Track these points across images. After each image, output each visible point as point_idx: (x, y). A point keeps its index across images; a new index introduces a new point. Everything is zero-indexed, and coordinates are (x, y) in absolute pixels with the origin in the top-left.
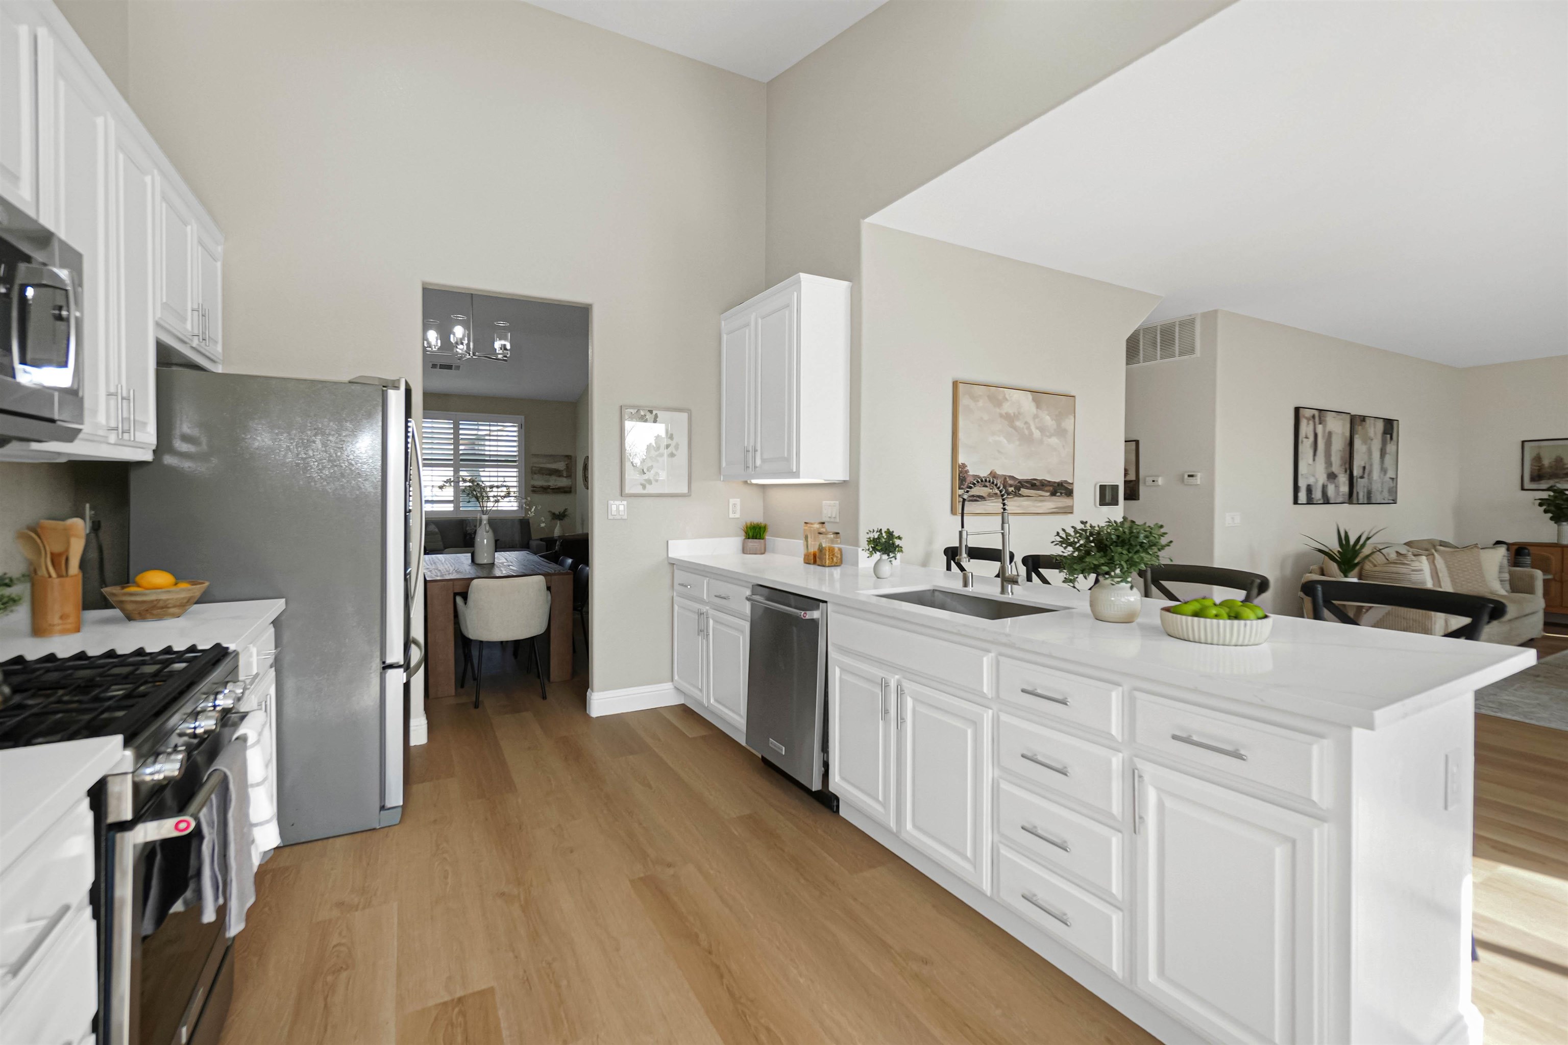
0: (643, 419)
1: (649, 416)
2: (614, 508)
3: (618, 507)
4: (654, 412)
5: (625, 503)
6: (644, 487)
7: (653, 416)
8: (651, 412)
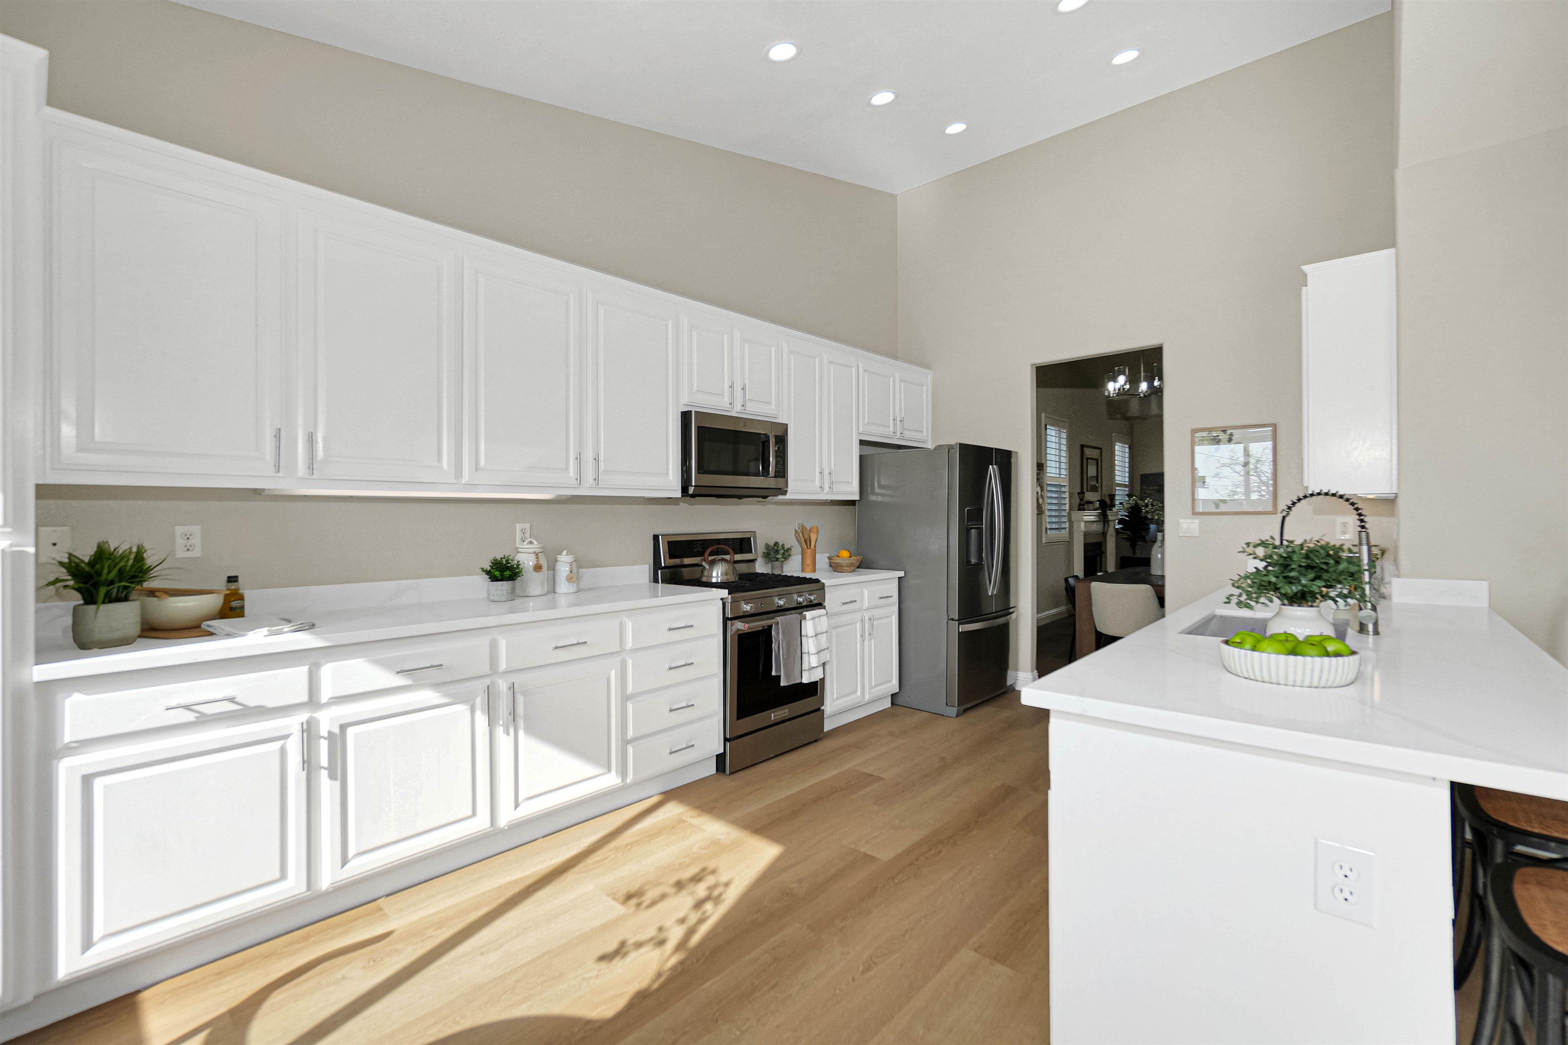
0: (1216, 441)
1: (1223, 436)
2: (1185, 526)
3: (1191, 525)
4: (1229, 432)
5: (1197, 521)
6: (1217, 507)
7: (1226, 437)
8: (1224, 431)
